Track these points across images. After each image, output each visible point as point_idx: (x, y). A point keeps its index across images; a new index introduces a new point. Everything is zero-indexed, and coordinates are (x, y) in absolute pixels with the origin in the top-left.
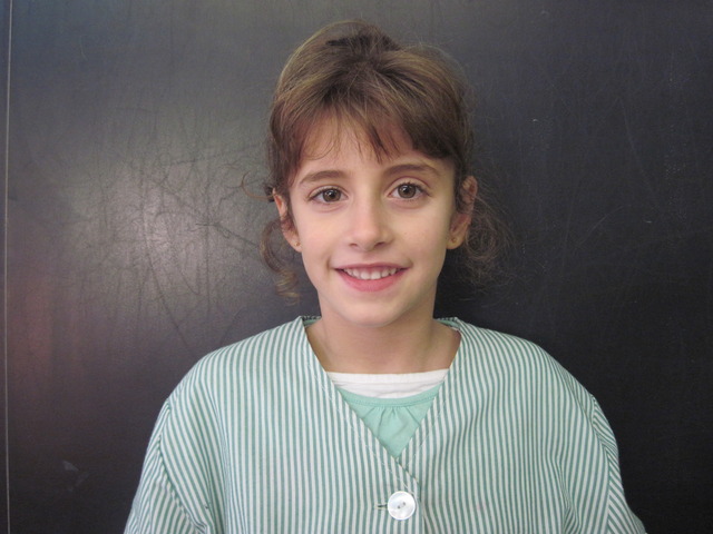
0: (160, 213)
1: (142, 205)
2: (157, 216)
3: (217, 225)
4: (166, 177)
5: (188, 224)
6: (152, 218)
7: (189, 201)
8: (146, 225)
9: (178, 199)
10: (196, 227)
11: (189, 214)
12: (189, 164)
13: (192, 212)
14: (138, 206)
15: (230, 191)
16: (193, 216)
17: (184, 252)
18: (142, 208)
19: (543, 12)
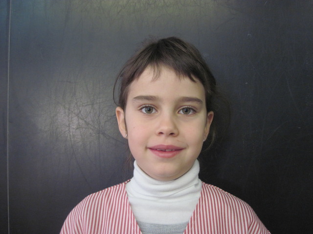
0: (77, 128)
1: (69, 124)
2: (76, 129)
3: (104, 134)
4: (80, 112)
5: (91, 133)
6: (74, 130)
7: (91, 123)
8: (71, 134)
9: (86, 122)
10: (94, 134)
11: (91, 129)
12: (90, 106)
13: (92, 128)
14: (68, 125)
15: (109, 118)
16: (93, 130)
17: (89, 145)
18: (69, 126)
19: (249, 35)
